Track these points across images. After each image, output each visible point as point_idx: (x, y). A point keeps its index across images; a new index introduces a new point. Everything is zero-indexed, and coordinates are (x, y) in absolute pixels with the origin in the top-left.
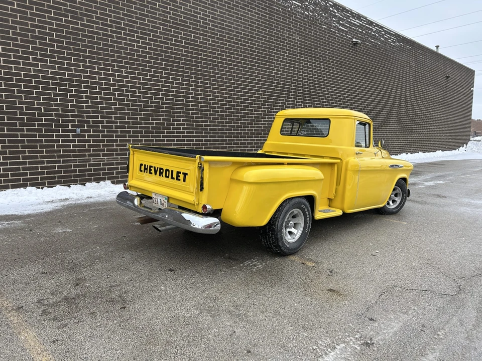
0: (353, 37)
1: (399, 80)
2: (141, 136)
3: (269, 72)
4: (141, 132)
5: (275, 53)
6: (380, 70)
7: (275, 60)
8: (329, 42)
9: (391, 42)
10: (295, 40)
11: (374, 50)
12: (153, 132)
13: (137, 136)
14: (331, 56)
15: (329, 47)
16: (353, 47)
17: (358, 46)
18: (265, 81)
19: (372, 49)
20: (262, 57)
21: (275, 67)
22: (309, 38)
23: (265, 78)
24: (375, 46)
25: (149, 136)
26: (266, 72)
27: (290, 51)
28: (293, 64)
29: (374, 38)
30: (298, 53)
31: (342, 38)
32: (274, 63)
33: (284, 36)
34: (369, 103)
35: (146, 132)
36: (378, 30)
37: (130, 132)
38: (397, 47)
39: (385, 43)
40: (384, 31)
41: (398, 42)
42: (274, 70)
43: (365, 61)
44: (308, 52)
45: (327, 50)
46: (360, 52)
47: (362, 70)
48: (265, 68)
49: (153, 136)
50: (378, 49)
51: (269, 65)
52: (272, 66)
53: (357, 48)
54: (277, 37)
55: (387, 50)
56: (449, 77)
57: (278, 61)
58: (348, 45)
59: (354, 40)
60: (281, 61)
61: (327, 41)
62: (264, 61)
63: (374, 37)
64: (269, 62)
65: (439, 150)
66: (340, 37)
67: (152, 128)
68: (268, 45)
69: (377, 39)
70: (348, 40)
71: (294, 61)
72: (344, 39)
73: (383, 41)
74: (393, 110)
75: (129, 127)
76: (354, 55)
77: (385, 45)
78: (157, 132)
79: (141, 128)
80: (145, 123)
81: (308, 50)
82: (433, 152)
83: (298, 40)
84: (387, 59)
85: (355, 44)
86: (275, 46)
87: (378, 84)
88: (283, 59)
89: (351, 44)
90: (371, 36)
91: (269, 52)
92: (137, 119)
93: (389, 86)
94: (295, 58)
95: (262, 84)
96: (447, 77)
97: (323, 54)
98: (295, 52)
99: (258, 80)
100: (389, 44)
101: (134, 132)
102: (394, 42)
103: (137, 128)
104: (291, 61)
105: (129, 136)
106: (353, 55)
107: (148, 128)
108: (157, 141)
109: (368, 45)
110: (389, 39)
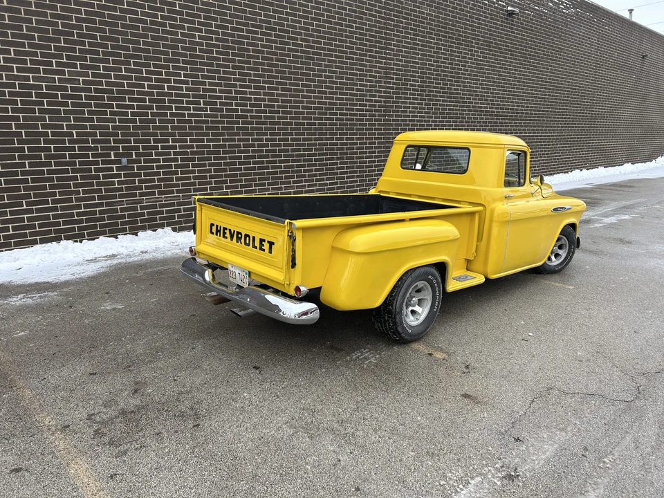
0: (508, 4)
1: (573, 64)
2: (210, 165)
3: (385, 63)
4: (210, 159)
5: (395, 35)
6: (546, 52)
7: (395, 45)
8: (473, 13)
9: (563, 9)
10: (423, 13)
11: (537, 21)
12: (225, 158)
13: (204, 165)
14: (476, 35)
15: (473, 22)
16: (507, 19)
17: (515, 18)
18: (380, 77)
19: (535, 21)
20: (376, 42)
21: (394, 55)
22: (443, 9)
23: (380, 73)
24: (540, 15)
25: (220, 164)
26: (381, 63)
27: (416, 30)
28: (420, 50)
29: (539, 4)
30: (428, 33)
31: (492, 6)
32: (393, 50)
33: (407, 9)
34: (529, 100)
35: (215, 159)
37: (193, 159)
38: (571, 16)
39: (555, 9)
41: (574, 8)
42: (392, 60)
43: (524, 39)
44: (441, 31)
45: (470, 25)
46: (518, 26)
47: (519, 53)
48: (380, 58)
49: (225, 164)
50: (543, 20)
51: (385, 53)
52: (390, 54)
53: (513, 21)
54: (397, 11)
55: (558, 21)
56: (646, 56)
57: (399, 46)
58: (500, 17)
59: (509, 8)
60: (403, 47)
61: (469, 12)
62: (379, 47)
63: (538, 2)
64: (386, 49)
65: (628, 162)
66: (490, 6)
67: (224, 152)
68: (385, 23)
69: (543, 5)
70: (501, 9)
71: (422, 45)
72: (495, 7)
73: (551, 8)
74: (564, 109)
75: (192, 153)
76: (509, 31)
77: (554, 13)
78: (231, 158)
79: (209, 153)
80: (214, 146)
81: (442, 27)
82: (619, 165)
83: (428, 14)
84: (556, 34)
85: (511, 14)
86: (394, 26)
87: (543, 71)
88: (406, 42)
89: (504, 15)
90: (534, 2)
91: (385, 34)
92: (203, 141)
93: (558, 74)
94: (423, 41)
95: (376, 82)
96: (644, 57)
97: (464, 32)
98: (424, 32)
99: (370, 76)
100: (560, 12)
101: (199, 159)
102: (567, 8)
103: (203, 153)
104: (418, 45)
105: (194, 166)
106: (507, 31)
107: (219, 152)
108: (231, 170)
109: (530, 15)
110: (561, 4)
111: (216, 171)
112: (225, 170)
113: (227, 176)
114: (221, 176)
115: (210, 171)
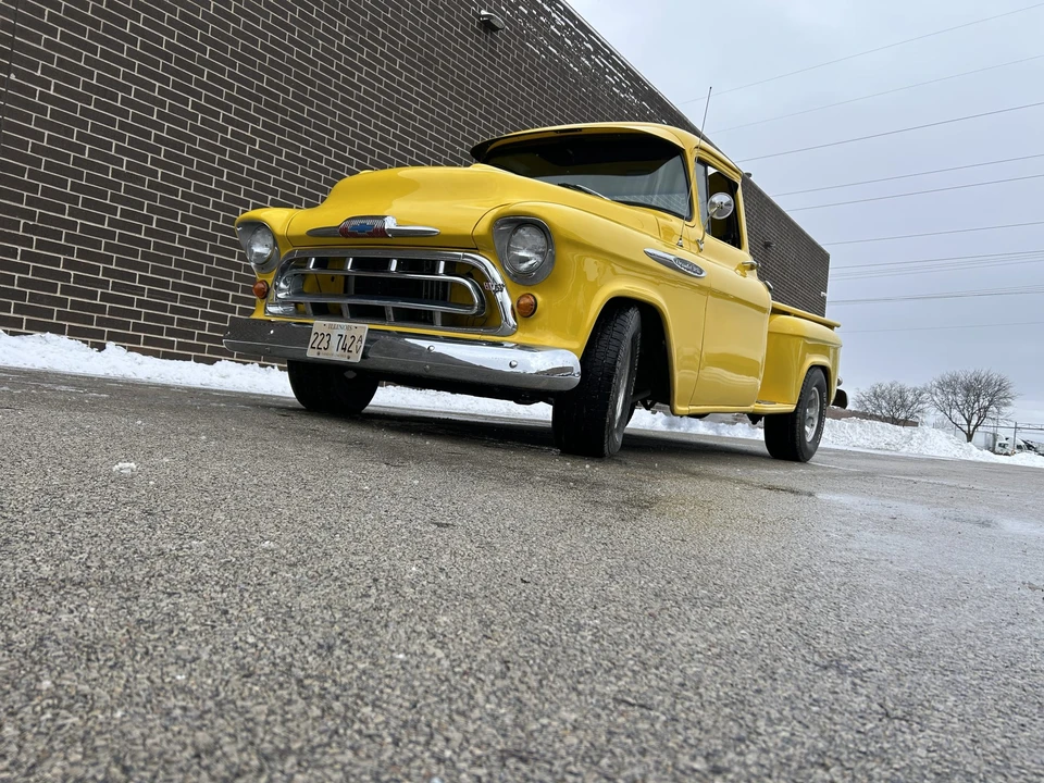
9: (613, 85)
11: (555, 77)
16: (479, 34)
17: (499, 41)
19: (550, 74)
24: (564, 71)
29: (557, 44)
36: (573, 30)
38: (632, 108)
39: (595, 77)
40: (591, 42)
41: (634, 94)
46: (506, 62)
50: (570, 82)
53: (493, 45)
55: (601, 101)
56: (770, 245)
58: (460, 18)
59: (485, 13)
63: (558, 42)
69: (569, 54)
70: (462, 4)
73: (586, 67)
77: (593, 81)
85: (488, 26)
89: (471, 21)
90: (546, 34)
96: (767, 245)
100: (605, 86)
102: (624, 91)
109: (539, 57)
110: (606, 73)
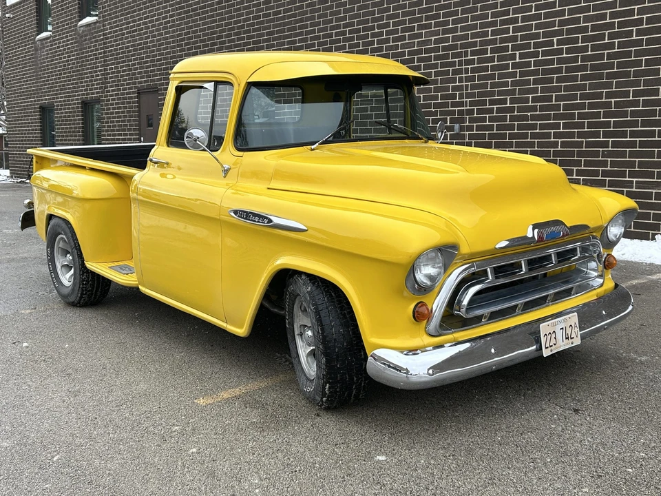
2: (557, 135)
4: (557, 126)
12: (581, 125)
13: (548, 136)
25: (572, 135)
35: (566, 126)
37: (533, 127)
49: (580, 135)
67: (581, 116)
75: (534, 118)
78: (590, 125)
79: (556, 117)
80: (566, 107)
92: (549, 99)
101: (542, 127)
103: (548, 117)
105: (534, 136)
107: (572, 116)
108: (589, 145)
111: (564, 144)
112: (579, 145)
113: (580, 154)
114: (571, 154)
115: (555, 145)
